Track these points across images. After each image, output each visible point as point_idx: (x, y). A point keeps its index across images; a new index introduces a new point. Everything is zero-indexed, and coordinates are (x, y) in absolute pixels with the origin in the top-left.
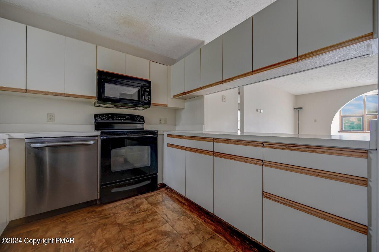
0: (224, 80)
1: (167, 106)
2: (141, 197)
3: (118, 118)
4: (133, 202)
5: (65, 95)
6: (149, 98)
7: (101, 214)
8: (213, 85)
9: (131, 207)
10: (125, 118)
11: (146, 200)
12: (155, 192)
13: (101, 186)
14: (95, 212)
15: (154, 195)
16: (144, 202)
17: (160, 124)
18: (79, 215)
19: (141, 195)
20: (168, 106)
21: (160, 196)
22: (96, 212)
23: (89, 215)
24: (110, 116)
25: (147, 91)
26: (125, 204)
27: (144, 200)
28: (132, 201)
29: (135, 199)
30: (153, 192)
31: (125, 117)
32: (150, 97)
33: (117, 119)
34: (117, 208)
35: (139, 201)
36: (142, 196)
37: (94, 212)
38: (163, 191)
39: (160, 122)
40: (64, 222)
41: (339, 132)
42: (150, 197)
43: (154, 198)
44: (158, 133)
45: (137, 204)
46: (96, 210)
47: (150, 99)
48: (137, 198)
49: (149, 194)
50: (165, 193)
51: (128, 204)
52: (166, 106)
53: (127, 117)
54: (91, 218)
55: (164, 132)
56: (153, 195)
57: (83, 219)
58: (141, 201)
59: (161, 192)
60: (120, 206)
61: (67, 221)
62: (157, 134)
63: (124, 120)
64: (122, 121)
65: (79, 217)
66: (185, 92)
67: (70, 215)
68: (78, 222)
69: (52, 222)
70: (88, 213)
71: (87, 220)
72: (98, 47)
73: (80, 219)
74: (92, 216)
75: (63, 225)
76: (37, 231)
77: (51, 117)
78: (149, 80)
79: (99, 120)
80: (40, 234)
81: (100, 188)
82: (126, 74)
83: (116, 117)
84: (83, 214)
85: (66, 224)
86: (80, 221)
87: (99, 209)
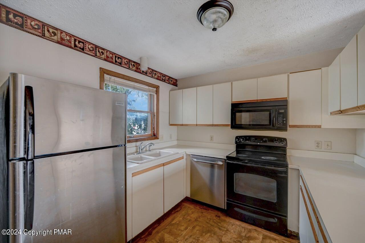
2: (261, 232)
3: (255, 140)
4: (250, 231)
5: (213, 125)
6: (283, 121)
7: (220, 223)
9: (244, 234)
11: (263, 238)
12: (283, 238)
13: (227, 200)
15: (277, 241)
16: (258, 239)
17: (316, 149)
18: (211, 214)
20: (322, 127)
23: (215, 218)
24: (248, 138)
25: (281, 113)
26: (242, 228)
29: (255, 229)
30: (280, 236)
31: (262, 139)
32: (285, 119)
33: (253, 142)
34: (234, 226)
35: (255, 234)
36: (263, 231)
37: (218, 218)
39: (318, 146)
40: (202, 212)
42: (270, 238)
45: (251, 236)
46: (222, 217)
47: (285, 122)
48: (258, 230)
51: (245, 229)
52: (319, 127)
53: (264, 140)
54: (214, 221)
55: (299, 167)
60: (237, 226)
61: (204, 213)
63: (260, 142)
64: (259, 144)
65: (211, 215)
66: (342, 109)
67: (208, 210)
68: (206, 218)
69: (199, 209)
70: (216, 216)
71: (211, 221)
72: (233, 83)
73: (209, 217)
74: (216, 220)
75: (200, 214)
76: (191, 209)
77: (212, 138)
78: (287, 98)
79: (238, 142)
80: (190, 212)
81: (227, 202)
82: (258, 99)
83: (253, 140)
84: (213, 215)
85: (202, 215)
86: (208, 219)
87: (223, 218)
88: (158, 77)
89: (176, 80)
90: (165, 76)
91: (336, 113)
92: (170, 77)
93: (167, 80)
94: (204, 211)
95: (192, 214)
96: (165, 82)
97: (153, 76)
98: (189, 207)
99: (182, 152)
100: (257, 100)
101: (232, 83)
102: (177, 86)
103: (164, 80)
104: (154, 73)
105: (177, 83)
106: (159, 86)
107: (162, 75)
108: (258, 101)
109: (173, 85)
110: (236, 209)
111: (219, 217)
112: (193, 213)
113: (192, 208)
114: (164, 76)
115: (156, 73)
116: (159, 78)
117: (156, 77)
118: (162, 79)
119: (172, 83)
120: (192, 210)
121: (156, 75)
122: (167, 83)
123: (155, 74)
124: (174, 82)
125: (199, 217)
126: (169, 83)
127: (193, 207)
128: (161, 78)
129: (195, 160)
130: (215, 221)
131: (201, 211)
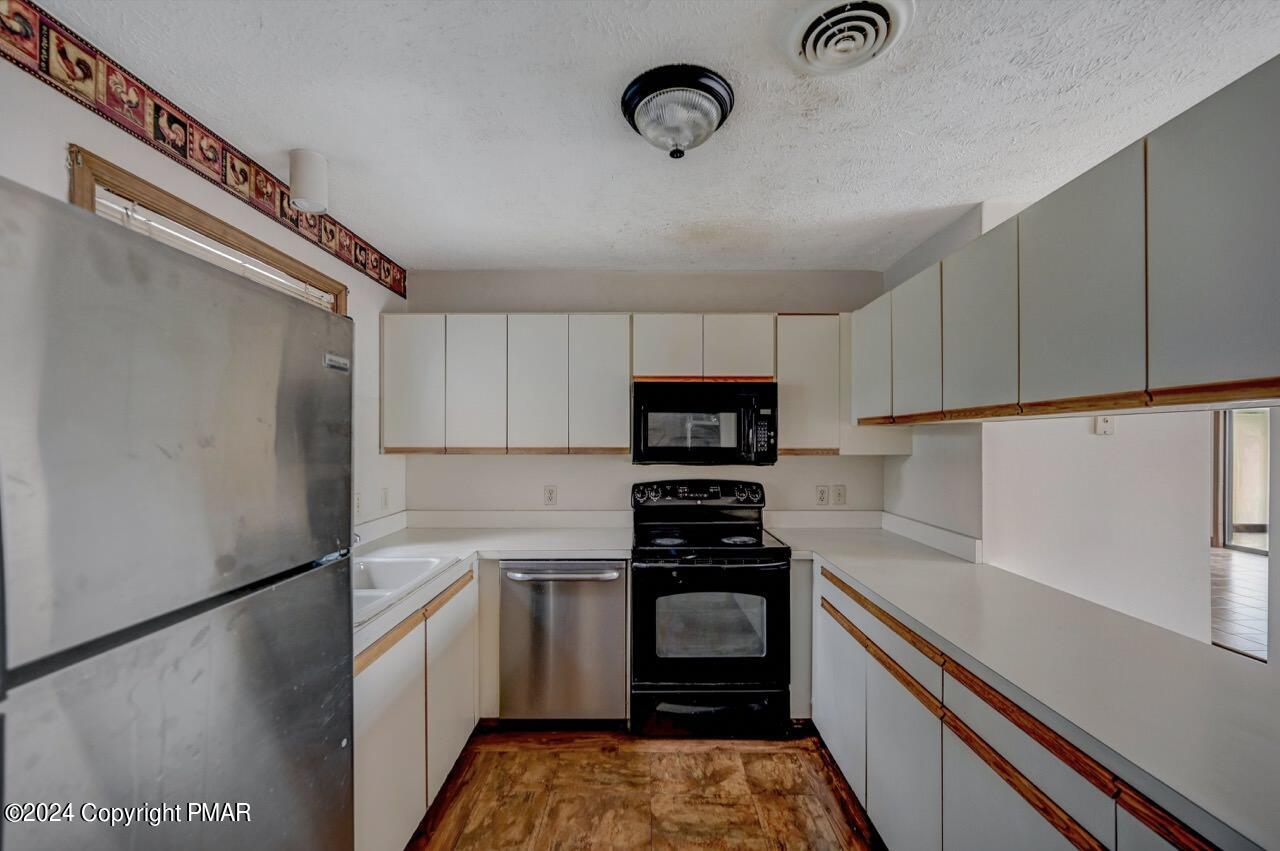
0: (1025, 405)
1: (839, 454)
2: (734, 750)
3: (689, 493)
4: (708, 758)
5: (569, 451)
6: (769, 437)
7: (624, 766)
8: (988, 412)
9: (698, 773)
10: (708, 492)
11: (745, 764)
12: (781, 744)
13: (632, 687)
14: (617, 754)
15: (774, 758)
16: (735, 771)
17: (819, 505)
18: (585, 750)
19: (736, 742)
20: (841, 453)
21: (791, 766)
22: (617, 757)
23: (602, 758)
24: (669, 487)
25: (765, 417)
26: (686, 758)
27: (739, 762)
28: (708, 754)
29: (717, 748)
30: (775, 743)
31: (707, 490)
32: (772, 434)
33: (684, 498)
34: (664, 761)
35: (722, 762)
36: (737, 744)
37: (613, 754)
38: (806, 749)
39: (821, 499)
40: (556, 755)
42: (758, 758)
43: (769, 765)
44: (792, 556)
45: (717, 769)
46: (620, 747)
47: (772, 441)
48: (724, 747)
49: (760, 747)
50: (811, 761)
51: (695, 759)
52: (835, 452)
53: (712, 490)
54: (604, 768)
55: (814, 553)
56: (769, 756)
57: (588, 764)
58: (729, 763)
59: (799, 751)
60: (673, 757)
61: (562, 756)
62: (789, 562)
63: (702, 499)
64: (699, 502)
65: (584, 754)
66: (894, 415)
67: (571, 740)
68: (578, 768)
69: (538, 746)
70: (604, 749)
71: (596, 771)
72: (637, 317)
73: (584, 762)
74: (607, 763)
75: (552, 764)
76: (513, 758)
77: (551, 494)
78: (772, 378)
79: (642, 501)
80: (514, 769)
81: (631, 694)
82: (705, 375)
83: (684, 492)
84: (593, 750)
85: (559, 764)
86: (582, 767)
87: (626, 748)
88: (341, 245)
89: (403, 271)
90: (365, 247)
91: (879, 421)
92: (382, 257)
93: (374, 267)
94: (558, 748)
95: (523, 774)
96: (367, 274)
97: (324, 239)
98: (501, 754)
99: (465, 552)
100: (703, 378)
101: (631, 318)
102: (405, 297)
103: (362, 264)
104: (325, 229)
105: (406, 283)
106: (346, 288)
107: (356, 244)
108: (706, 381)
109: (391, 288)
110: (662, 707)
111: (613, 749)
112: (525, 768)
113: (516, 753)
114: (362, 249)
115: (333, 227)
116: (345, 253)
117: (332, 244)
118: (356, 260)
119: (388, 280)
120: (517, 760)
121: (333, 237)
122: (371, 277)
123: (331, 231)
124: (395, 279)
125: (554, 773)
126: (379, 280)
127: (516, 749)
128: (353, 252)
129: (519, 576)
130: (607, 766)
131: (548, 752)
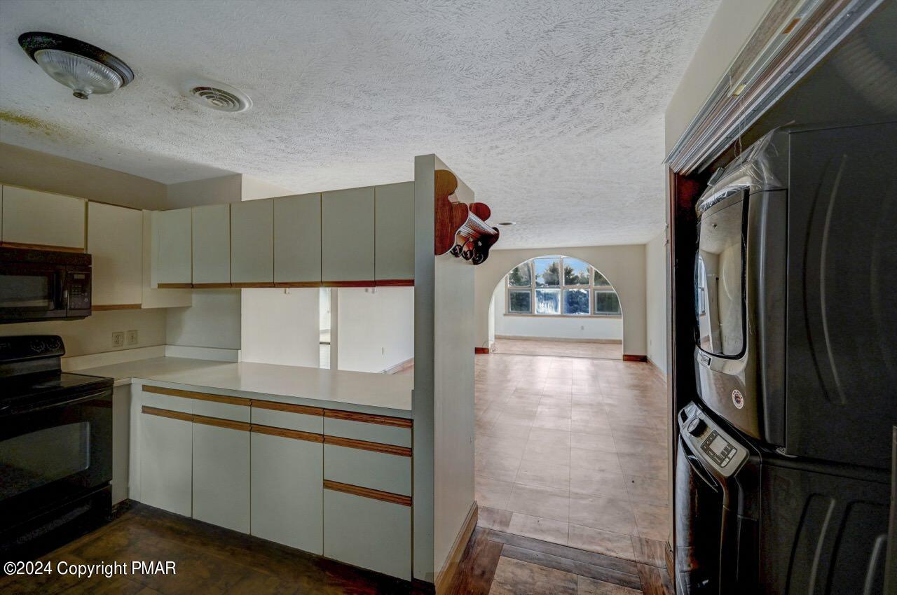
1: (141, 308)
8: (257, 285)
12: (105, 528)
15: (103, 538)
17: (115, 347)
20: (143, 307)
21: (121, 533)
25: (79, 280)
32: (86, 294)
38: (128, 519)
39: (117, 342)
41: (505, 315)
43: (101, 543)
44: (114, 385)
47: (86, 300)
49: (86, 539)
50: (136, 522)
52: (139, 306)
55: (133, 379)
56: (99, 538)
59: (122, 523)
62: (112, 389)
66: (193, 283)
78: (83, 250)
82: (4, 240)
100: (1, 243)
108: (5, 246)
